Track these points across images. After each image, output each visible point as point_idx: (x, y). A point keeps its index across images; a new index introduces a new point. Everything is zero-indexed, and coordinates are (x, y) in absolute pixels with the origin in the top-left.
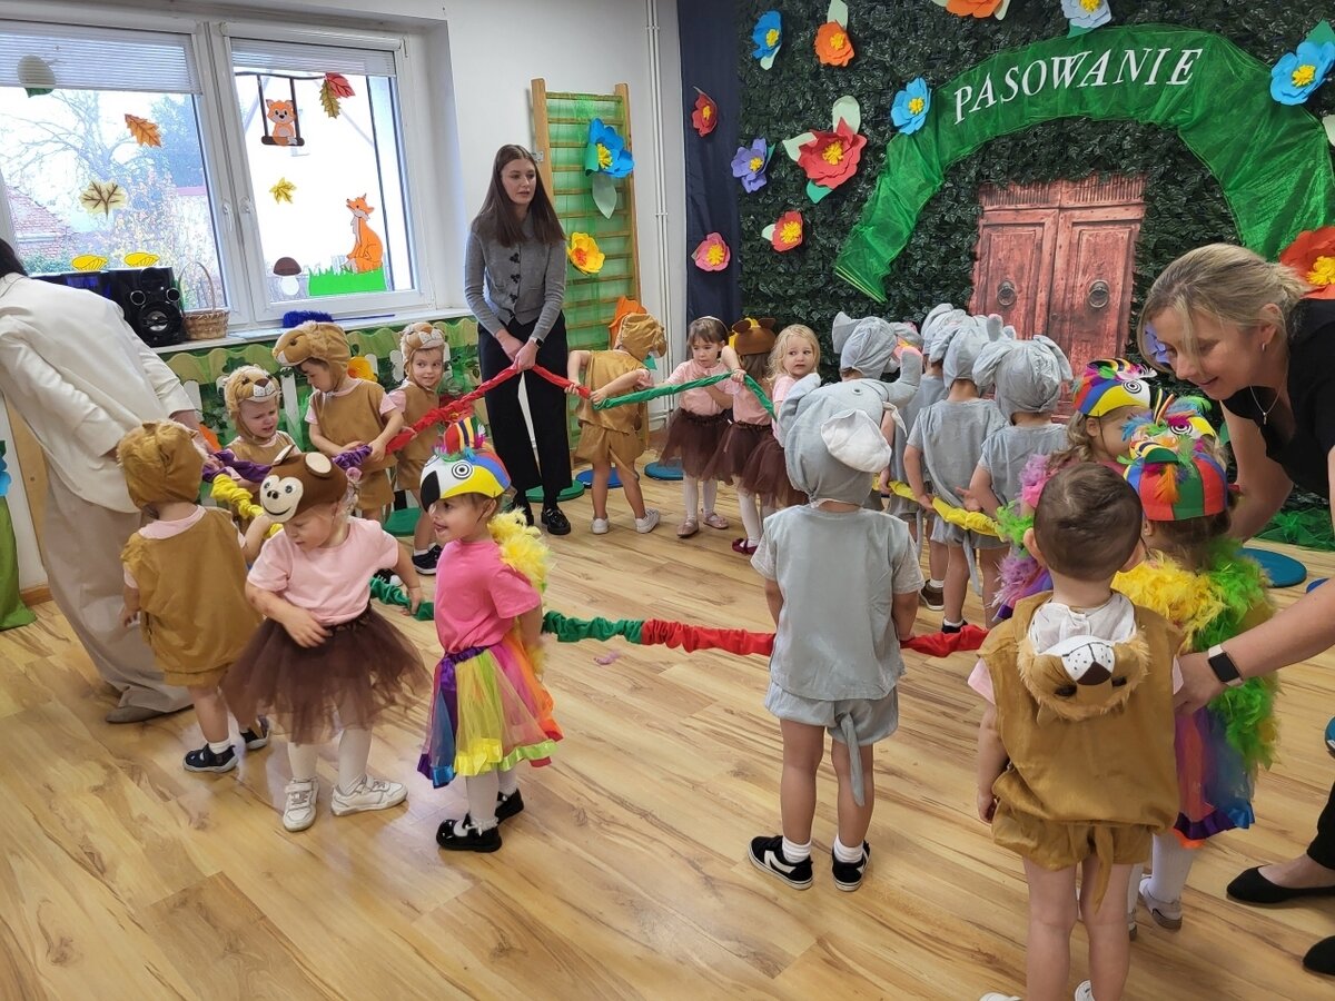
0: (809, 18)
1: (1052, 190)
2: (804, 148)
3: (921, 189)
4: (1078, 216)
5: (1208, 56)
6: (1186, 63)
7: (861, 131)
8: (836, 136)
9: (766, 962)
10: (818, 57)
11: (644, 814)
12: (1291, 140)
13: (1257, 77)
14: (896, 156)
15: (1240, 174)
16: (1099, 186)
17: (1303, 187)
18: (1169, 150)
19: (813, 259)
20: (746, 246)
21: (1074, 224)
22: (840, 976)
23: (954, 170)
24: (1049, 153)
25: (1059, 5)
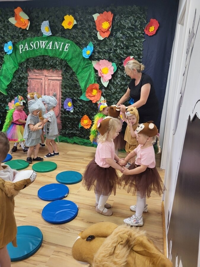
1: (43, 72)
3: (13, 68)
4: (49, 78)
5: (71, 45)
6: (67, 47)
12: (87, 66)
13: (80, 52)
14: (6, 59)
15: (79, 72)
16: (53, 72)
17: (90, 75)
18: (65, 65)
21: (49, 80)
23: (21, 64)
24: (42, 63)
25: (41, 29)
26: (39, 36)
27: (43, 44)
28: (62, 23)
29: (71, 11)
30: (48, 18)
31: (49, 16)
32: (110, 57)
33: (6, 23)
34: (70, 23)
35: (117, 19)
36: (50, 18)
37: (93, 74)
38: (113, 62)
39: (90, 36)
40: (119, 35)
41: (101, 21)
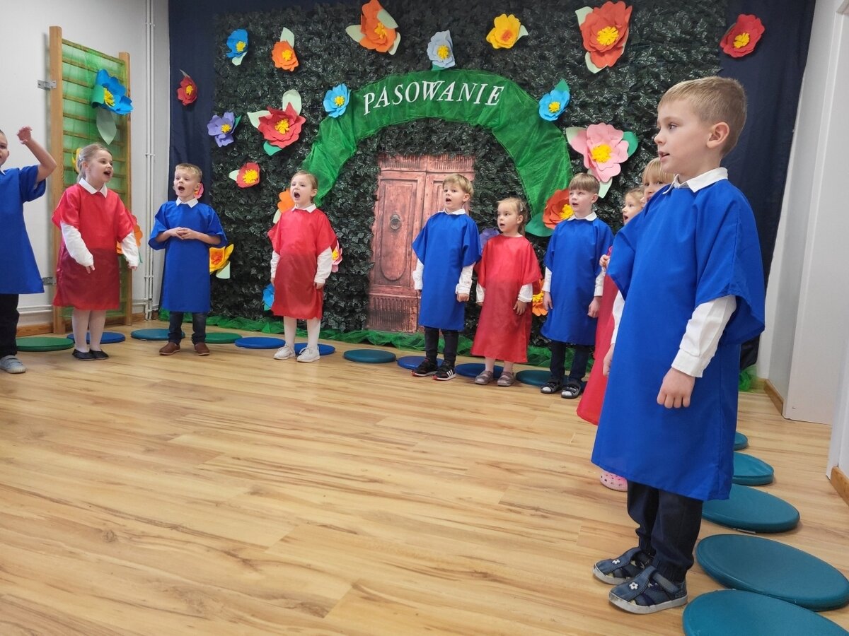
0: (267, 38)
1: (422, 161)
2: (262, 119)
3: (342, 152)
4: (437, 178)
5: (507, 90)
6: (496, 93)
7: (301, 114)
8: (284, 114)
9: (314, 608)
10: (274, 63)
11: (174, 527)
12: (549, 141)
13: (531, 105)
14: (326, 130)
15: (524, 158)
16: (449, 161)
17: (555, 168)
18: (488, 141)
19: (266, 195)
20: (215, 185)
21: (435, 182)
22: (379, 606)
23: (362, 143)
24: (421, 138)
25: (425, 53)
26: (418, 71)
27: (429, 89)
28: (487, 34)
29: (511, 5)
30: (449, 25)
31: (451, 18)
32: (615, 117)
33: (334, 39)
34: (506, 36)
35: (640, 20)
36: (455, 24)
37: (566, 163)
38: (624, 130)
39: (561, 66)
40: (646, 58)
41: (594, 27)
